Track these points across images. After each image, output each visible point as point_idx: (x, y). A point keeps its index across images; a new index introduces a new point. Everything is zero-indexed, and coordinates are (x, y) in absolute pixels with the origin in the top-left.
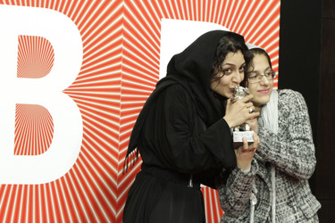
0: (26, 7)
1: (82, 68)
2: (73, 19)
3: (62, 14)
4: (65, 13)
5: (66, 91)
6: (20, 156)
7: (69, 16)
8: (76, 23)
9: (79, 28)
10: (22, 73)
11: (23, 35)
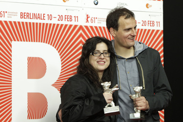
0: (31, 42)
1: (61, 73)
2: (55, 48)
3: (49, 45)
4: (51, 45)
5: (53, 85)
6: (30, 120)
7: (53, 46)
8: (57, 50)
9: (59, 52)
10: (30, 76)
11: (30, 56)
